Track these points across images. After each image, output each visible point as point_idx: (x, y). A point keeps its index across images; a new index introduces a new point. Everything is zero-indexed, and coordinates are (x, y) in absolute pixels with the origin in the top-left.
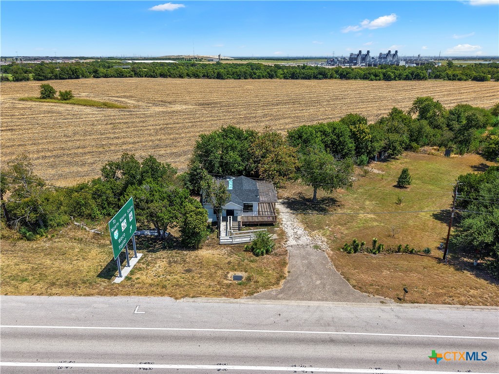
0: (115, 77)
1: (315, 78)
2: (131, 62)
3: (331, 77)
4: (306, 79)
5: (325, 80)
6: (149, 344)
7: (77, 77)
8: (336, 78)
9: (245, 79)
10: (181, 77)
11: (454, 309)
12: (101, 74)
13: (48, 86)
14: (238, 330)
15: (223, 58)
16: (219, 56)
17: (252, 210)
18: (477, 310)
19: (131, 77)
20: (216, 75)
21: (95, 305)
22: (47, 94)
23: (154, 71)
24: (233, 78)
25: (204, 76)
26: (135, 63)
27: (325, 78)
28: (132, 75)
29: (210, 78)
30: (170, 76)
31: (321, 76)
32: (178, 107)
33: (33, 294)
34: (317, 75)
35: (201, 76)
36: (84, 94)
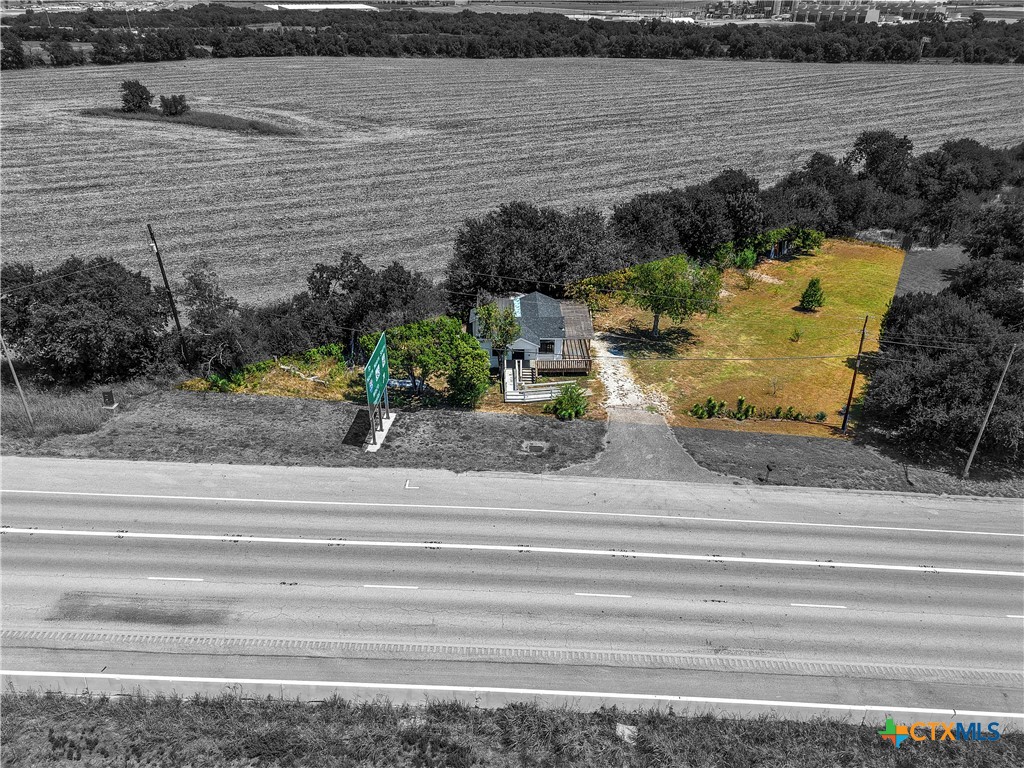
0: (257, 56)
1: (677, 54)
2: (276, 7)
4: (657, 57)
7: (181, 57)
8: (720, 56)
9: (527, 56)
11: (833, 493)
17: (552, 351)
18: (865, 495)
19: (290, 55)
20: (465, 49)
21: (352, 478)
22: (136, 102)
24: (501, 54)
25: (440, 51)
26: (287, 12)
27: (697, 55)
28: (290, 49)
29: (454, 56)
31: (689, 51)
32: (396, 134)
33: (265, 463)
34: (680, 49)
35: (434, 50)
36: (205, 100)
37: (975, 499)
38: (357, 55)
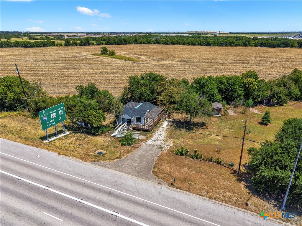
0: (146, 44)
1: (279, 46)
2: (164, 35)
3: (292, 46)
4: (272, 47)
5: (286, 49)
6: (29, 170)
7: (126, 44)
8: (296, 47)
9: (226, 46)
10: (184, 44)
11: (202, 199)
12: (138, 42)
13: (105, 48)
14: (71, 175)
15: (222, 33)
16: (219, 31)
17: (140, 121)
18: (218, 204)
19: (154, 44)
20: (206, 43)
21: (26, 149)
22: (104, 52)
23: (168, 41)
24: (217, 45)
25: (198, 44)
26: (166, 36)
27: (286, 47)
28: (155, 43)
29: (202, 45)
30: (177, 44)
31: (283, 45)
32: (166, 62)
33: (9, 139)
34: (280, 45)
35: (196, 44)
36: (123, 53)
37: (280, 223)
38: (173, 44)
